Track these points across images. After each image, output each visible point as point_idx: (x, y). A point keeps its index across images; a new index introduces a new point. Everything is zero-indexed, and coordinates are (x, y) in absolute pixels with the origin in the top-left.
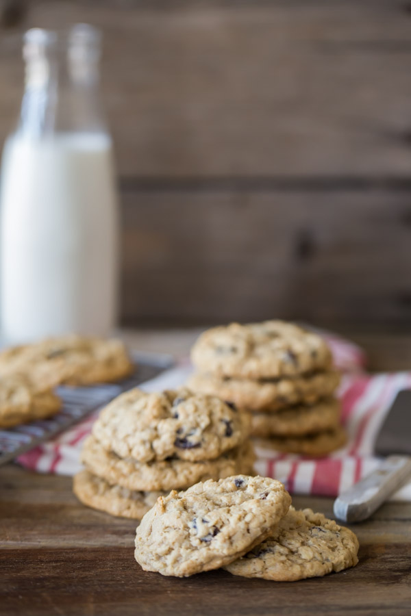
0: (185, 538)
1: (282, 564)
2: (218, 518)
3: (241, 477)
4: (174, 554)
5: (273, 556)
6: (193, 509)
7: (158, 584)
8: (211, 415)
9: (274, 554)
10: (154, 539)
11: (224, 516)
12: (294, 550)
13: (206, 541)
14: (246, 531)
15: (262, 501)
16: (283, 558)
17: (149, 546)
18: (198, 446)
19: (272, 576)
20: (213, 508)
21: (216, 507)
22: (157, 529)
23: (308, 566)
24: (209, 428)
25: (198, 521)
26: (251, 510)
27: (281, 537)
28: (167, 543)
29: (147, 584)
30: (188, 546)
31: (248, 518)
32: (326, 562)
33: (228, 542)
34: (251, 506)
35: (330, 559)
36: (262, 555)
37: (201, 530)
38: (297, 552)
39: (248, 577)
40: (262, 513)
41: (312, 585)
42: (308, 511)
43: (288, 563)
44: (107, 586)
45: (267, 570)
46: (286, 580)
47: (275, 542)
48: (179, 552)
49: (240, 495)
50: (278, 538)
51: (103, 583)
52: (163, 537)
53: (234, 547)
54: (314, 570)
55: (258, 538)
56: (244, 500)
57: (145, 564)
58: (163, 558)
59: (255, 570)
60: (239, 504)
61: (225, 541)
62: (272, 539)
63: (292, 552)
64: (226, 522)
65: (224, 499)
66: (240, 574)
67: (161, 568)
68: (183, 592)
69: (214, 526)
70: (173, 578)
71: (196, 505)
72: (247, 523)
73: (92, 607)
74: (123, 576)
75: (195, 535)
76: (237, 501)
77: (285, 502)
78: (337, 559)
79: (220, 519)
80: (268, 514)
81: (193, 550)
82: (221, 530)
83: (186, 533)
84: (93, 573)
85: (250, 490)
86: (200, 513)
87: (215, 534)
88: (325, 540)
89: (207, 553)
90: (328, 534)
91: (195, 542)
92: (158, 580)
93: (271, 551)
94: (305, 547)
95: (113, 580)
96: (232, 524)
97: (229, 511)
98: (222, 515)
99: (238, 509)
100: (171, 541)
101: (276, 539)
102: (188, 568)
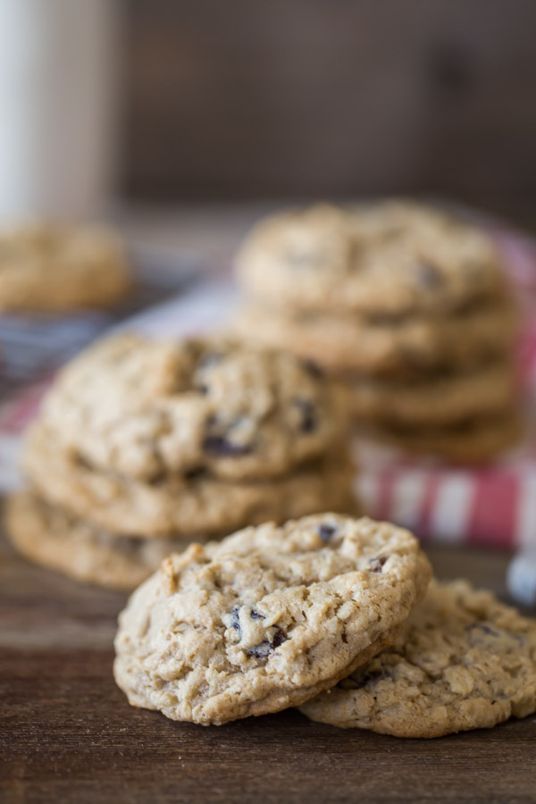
0: (216, 648)
1: (410, 704)
2: (284, 609)
3: (330, 519)
4: (192, 678)
5: (392, 686)
6: (235, 588)
7: (158, 738)
8: (274, 389)
9: (394, 681)
10: (153, 645)
11: (296, 605)
12: (436, 672)
13: (258, 656)
14: (339, 638)
15: (374, 576)
16: (414, 691)
17: (143, 658)
18: (247, 450)
19: (389, 726)
20: (275, 587)
21: (281, 584)
22: (161, 625)
23: (464, 706)
24: (271, 417)
25: (243, 614)
26: (351, 593)
27: (409, 647)
28: (178, 655)
29: (138, 737)
30: (222, 663)
31: (344, 612)
32: (498, 699)
33: (302, 659)
34: (349, 584)
35: (506, 692)
36: (371, 683)
37: (248, 633)
38: (441, 677)
39: (342, 726)
40: (373, 603)
41: (472, 748)
42: (460, 588)
43: (423, 701)
44: (54, 738)
45: (381, 715)
46: (418, 735)
47: (396, 657)
48: (204, 675)
49: (329, 561)
50: (404, 648)
51: (48, 732)
52: (170, 643)
53: (315, 671)
54: (475, 717)
55: (364, 652)
56: (337, 570)
57: (135, 692)
58: (171, 684)
59: (355, 713)
60: (327, 580)
61: (296, 658)
62: (392, 650)
63: (431, 678)
64: (300, 618)
65: (297, 568)
66: (324, 720)
67: (166, 706)
68: (209, 757)
69: (274, 626)
70: (188, 726)
71: (240, 579)
72: (343, 623)
73: (20, 788)
74: (90, 717)
75: (236, 642)
76: (323, 572)
77: (420, 577)
78: (520, 695)
79: (288, 612)
80: (385, 604)
81: (231, 673)
82: (290, 634)
83: (218, 637)
84: (28, 708)
85: (348, 549)
86: (248, 595)
87: (277, 641)
88: (496, 653)
89: (260, 681)
90: (504, 640)
91: (236, 657)
92: (159, 729)
93: (388, 674)
94: (459, 668)
95: (70, 727)
96: (313, 623)
97: (305, 596)
98: (292, 604)
99: (323, 591)
100: (187, 654)
101: (399, 648)
102: (221, 710)
